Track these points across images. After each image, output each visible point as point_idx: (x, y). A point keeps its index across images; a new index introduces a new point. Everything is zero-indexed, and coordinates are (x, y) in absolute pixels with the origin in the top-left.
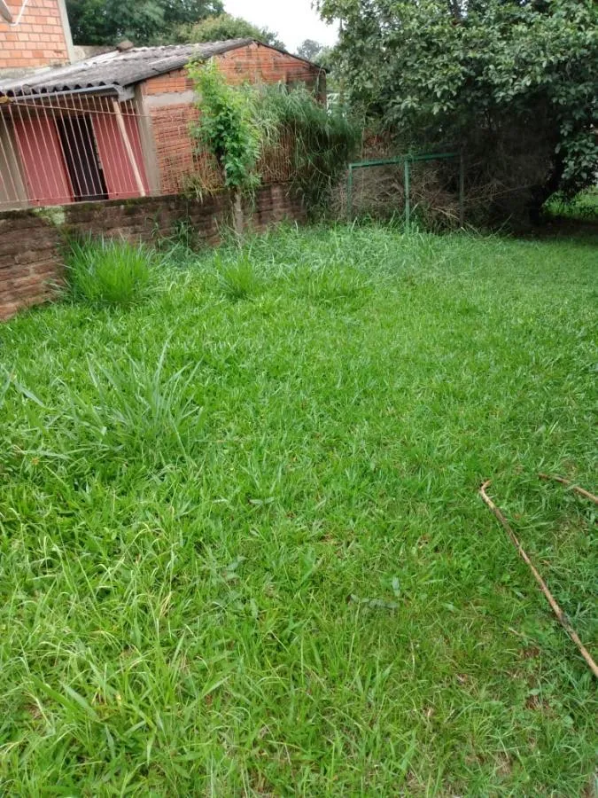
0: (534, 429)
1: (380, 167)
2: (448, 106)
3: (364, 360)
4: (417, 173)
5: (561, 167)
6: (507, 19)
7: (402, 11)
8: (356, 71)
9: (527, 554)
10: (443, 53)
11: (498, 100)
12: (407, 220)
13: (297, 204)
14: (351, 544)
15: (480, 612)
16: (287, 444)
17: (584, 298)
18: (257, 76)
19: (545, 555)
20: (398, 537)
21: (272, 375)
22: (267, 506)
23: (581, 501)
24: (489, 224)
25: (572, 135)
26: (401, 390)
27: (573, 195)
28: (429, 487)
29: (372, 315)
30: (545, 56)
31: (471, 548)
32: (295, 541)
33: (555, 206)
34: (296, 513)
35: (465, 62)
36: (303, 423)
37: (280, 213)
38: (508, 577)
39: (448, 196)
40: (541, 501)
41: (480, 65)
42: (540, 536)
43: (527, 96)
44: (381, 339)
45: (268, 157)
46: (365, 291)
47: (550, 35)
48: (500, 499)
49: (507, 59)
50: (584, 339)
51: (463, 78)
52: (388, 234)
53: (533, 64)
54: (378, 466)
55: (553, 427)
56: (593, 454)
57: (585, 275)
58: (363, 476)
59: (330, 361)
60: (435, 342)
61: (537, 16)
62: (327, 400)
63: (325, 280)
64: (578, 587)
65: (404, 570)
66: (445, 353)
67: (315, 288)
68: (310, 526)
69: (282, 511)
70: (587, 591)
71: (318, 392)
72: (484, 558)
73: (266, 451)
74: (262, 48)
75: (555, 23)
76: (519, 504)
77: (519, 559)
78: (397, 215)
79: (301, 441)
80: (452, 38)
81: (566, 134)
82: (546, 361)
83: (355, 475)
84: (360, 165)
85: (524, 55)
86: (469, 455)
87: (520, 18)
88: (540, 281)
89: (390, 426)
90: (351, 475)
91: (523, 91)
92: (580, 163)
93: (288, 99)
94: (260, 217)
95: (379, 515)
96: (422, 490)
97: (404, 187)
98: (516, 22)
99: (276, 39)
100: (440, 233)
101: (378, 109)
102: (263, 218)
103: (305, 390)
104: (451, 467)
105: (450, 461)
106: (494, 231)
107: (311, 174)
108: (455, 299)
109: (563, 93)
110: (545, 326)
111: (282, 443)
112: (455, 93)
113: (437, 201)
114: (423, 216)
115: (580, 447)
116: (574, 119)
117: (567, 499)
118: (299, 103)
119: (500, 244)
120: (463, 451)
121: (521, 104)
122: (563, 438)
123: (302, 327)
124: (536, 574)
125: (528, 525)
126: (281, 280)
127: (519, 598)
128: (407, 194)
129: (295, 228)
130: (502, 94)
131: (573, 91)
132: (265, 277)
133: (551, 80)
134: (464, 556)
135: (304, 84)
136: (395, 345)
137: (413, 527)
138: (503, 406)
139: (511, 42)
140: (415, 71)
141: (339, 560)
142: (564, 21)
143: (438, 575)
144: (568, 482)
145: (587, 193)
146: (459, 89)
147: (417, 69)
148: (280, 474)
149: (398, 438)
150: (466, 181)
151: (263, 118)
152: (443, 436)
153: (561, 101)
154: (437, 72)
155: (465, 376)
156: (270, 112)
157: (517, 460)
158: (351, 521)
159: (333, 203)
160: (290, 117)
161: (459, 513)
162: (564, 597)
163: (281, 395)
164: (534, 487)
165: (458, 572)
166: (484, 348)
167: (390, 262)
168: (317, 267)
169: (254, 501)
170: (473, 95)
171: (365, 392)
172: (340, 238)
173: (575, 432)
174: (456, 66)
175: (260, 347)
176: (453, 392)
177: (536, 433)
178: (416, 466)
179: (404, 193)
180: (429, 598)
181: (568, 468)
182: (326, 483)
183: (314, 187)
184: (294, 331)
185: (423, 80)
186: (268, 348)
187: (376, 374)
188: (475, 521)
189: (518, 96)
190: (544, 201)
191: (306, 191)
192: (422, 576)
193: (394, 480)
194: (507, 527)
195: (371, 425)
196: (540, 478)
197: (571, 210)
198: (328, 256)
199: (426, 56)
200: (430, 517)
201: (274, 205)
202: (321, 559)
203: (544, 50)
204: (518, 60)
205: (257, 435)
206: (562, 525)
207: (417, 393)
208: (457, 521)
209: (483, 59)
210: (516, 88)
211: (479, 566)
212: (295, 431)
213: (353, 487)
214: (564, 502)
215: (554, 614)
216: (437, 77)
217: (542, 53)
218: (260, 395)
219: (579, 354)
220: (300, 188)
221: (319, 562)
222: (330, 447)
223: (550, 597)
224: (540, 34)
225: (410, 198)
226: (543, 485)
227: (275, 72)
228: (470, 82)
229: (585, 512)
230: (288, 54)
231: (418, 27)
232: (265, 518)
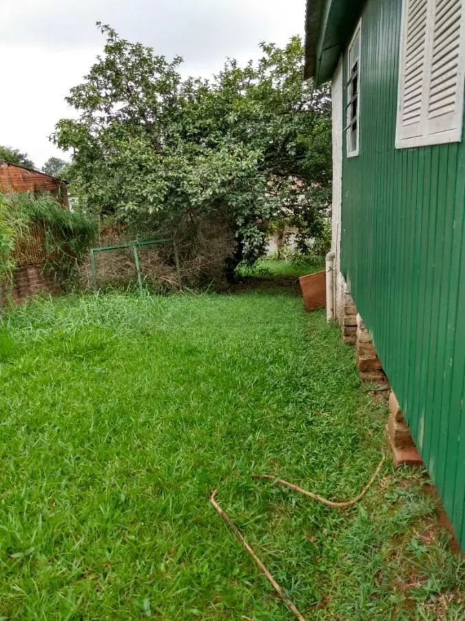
0: (245, 439)
1: (115, 251)
2: (159, 208)
3: (113, 403)
4: (144, 254)
5: (241, 246)
6: (192, 152)
7: (118, 145)
8: (88, 184)
9: (250, 546)
10: (151, 173)
11: (193, 204)
12: (141, 287)
13: (51, 280)
14: (108, 575)
15: (219, 609)
16: (47, 491)
17: (268, 333)
18: (9, 187)
19: (263, 543)
20: (148, 558)
21: (31, 427)
22: (28, 557)
23: (284, 490)
24: (200, 286)
25: (244, 225)
26: (144, 424)
27: (253, 262)
28: (171, 506)
29: (118, 363)
30: (219, 176)
31: (207, 552)
32: (56, 585)
33: (242, 269)
34: (57, 557)
35: (168, 179)
36: (60, 469)
37: (36, 288)
38: (238, 570)
39: (168, 269)
40: (256, 497)
41: (178, 182)
42: (259, 527)
43: (212, 200)
44: (126, 382)
45: (23, 247)
46: (112, 344)
47: (220, 163)
48: (226, 503)
49: (194, 178)
50: (271, 363)
51: (167, 189)
52: (126, 298)
53: (212, 181)
54: (127, 496)
55: (258, 434)
56: (288, 450)
57: (267, 317)
58: (115, 508)
59: (83, 408)
60: (169, 379)
61: (210, 151)
62: (82, 443)
63: (77, 338)
64: (290, 563)
65: (154, 587)
66: (177, 387)
67: (69, 347)
68: (70, 567)
69: (42, 558)
70: (298, 565)
71: (74, 437)
72: (218, 558)
73: (27, 502)
74: (12, 167)
75: (222, 156)
76: (240, 504)
77: (245, 552)
78: (132, 284)
79: (59, 486)
80: (156, 163)
81: (240, 225)
82: (248, 383)
83: (108, 508)
84: (100, 249)
85: (205, 175)
86: (200, 470)
87: (199, 152)
88: (238, 324)
89: (137, 456)
90: (106, 509)
91: (208, 198)
92: (252, 243)
93: (36, 204)
94: (19, 292)
95: (131, 541)
96: (165, 510)
97: (135, 263)
98: (197, 154)
99: (25, 159)
100: (166, 295)
101: (110, 209)
102: (22, 293)
103: (62, 437)
104: (187, 484)
105: (186, 479)
106: (204, 290)
107: (61, 257)
108: (181, 344)
109: (234, 199)
110: (245, 356)
111: (42, 491)
112: (163, 200)
113: (161, 272)
114: (152, 284)
115: (278, 447)
116: (244, 215)
117: (273, 491)
118: (45, 206)
119: (208, 299)
120: (195, 468)
121: (209, 205)
122: (266, 442)
123: (59, 381)
124: (258, 561)
125: (248, 520)
126: (38, 344)
127: (247, 586)
128: (138, 268)
129: (49, 300)
130: (195, 200)
131: (240, 198)
132: (24, 342)
133: (225, 191)
134: (202, 561)
135: (48, 192)
136: (137, 386)
137: (160, 545)
138: (222, 423)
139: (196, 167)
140: (133, 184)
141: (98, 594)
142: (227, 155)
143: (183, 584)
144: (273, 477)
145: (262, 260)
146: (166, 197)
147: (134, 183)
148: (40, 522)
149: (144, 466)
150: (180, 258)
151: (17, 218)
152: (179, 458)
153: (234, 204)
154: (149, 185)
155: (193, 404)
156: (22, 214)
157: (236, 466)
158: (107, 553)
159: (81, 277)
160: (39, 217)
161: (196, 523)
162: (282, 575)
163: (40, 446)
164: (250, 487)
165: (199, 577)
166: (205, 380)
167: (130, 320)
168: (70, 329)
169: (15, 556)
170: (175, 200)
171: (114, 430)
172: (88, 305)
173: (273, 435)
174: (161, 181)
175: (19, 405)
176: (185, 419)
177: (247, 442)
178: (160, 490)
179: (136, 268)
180: (177, 609)
181: (272, 465)
182: (84, 521)
183: (64, 266)
184: (51, 385)
185: (139, 190)
186: (28, 404)
187: (123, 413)
188: (209, 527)
189: (205, 201)
190: (235, 267)
191: (58, 270)
192: (169, 590)
193: (142, 506)
194: (233, 526)
195: (121, 459)
196: (253, 478)
197: (253, 272)
198: (80, 319)
199: (139, 174)
200: (174, 532)
201: (32, 281)
202: (81, 597)
203: (217, 172)
204: (202, 178)
205: (18, 489)
206: (273, 514)
207: (157, 424)
208: (195, 530)
209: (180, 177)
210: (204, 196)
211: (215, 566)
212: (54, 477)
213: (108, 520)
214: (272, 494)
215: (276, 593)
216: (149, 188)
217: (216, 174)
218: (20, 448)
219: (269, 374)
220: (52, 268)
221: (80, 601)
222: (85, 486)
223: (271, 578)
224: (214, 162)
225: (141, 271)
226: (256, 483)
227: (24, 184)
228: (172, 192)
229: (288, 499)
230: (34, 171)
231: (131, 156)
232: (26, 569)
